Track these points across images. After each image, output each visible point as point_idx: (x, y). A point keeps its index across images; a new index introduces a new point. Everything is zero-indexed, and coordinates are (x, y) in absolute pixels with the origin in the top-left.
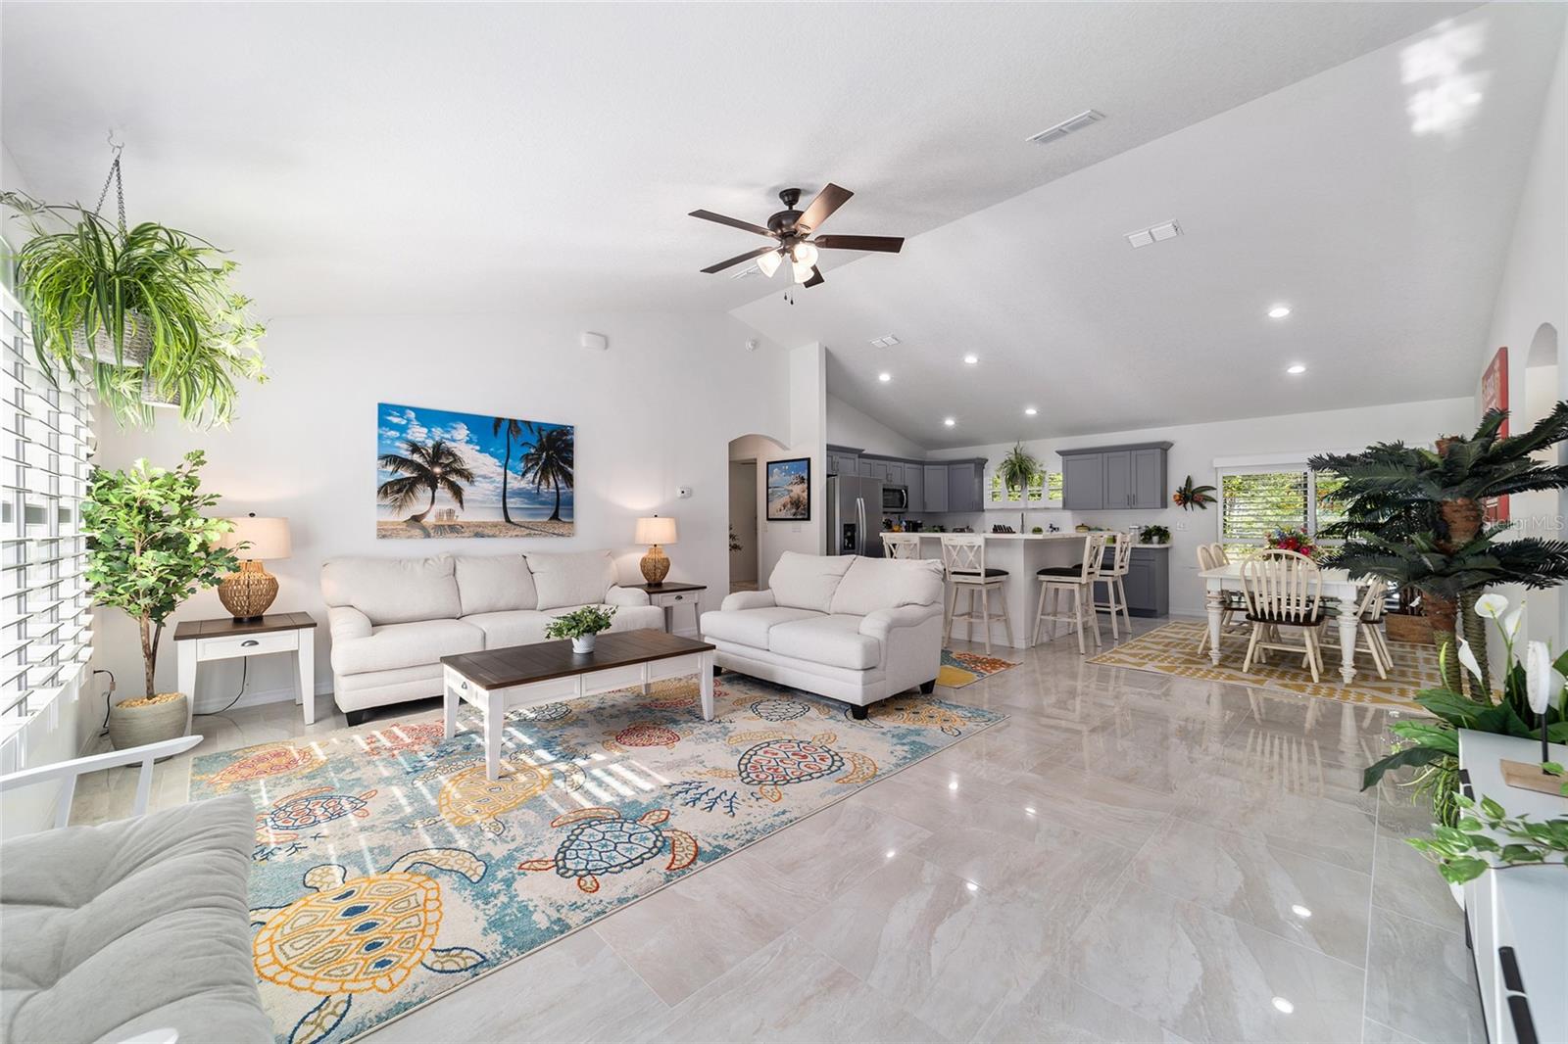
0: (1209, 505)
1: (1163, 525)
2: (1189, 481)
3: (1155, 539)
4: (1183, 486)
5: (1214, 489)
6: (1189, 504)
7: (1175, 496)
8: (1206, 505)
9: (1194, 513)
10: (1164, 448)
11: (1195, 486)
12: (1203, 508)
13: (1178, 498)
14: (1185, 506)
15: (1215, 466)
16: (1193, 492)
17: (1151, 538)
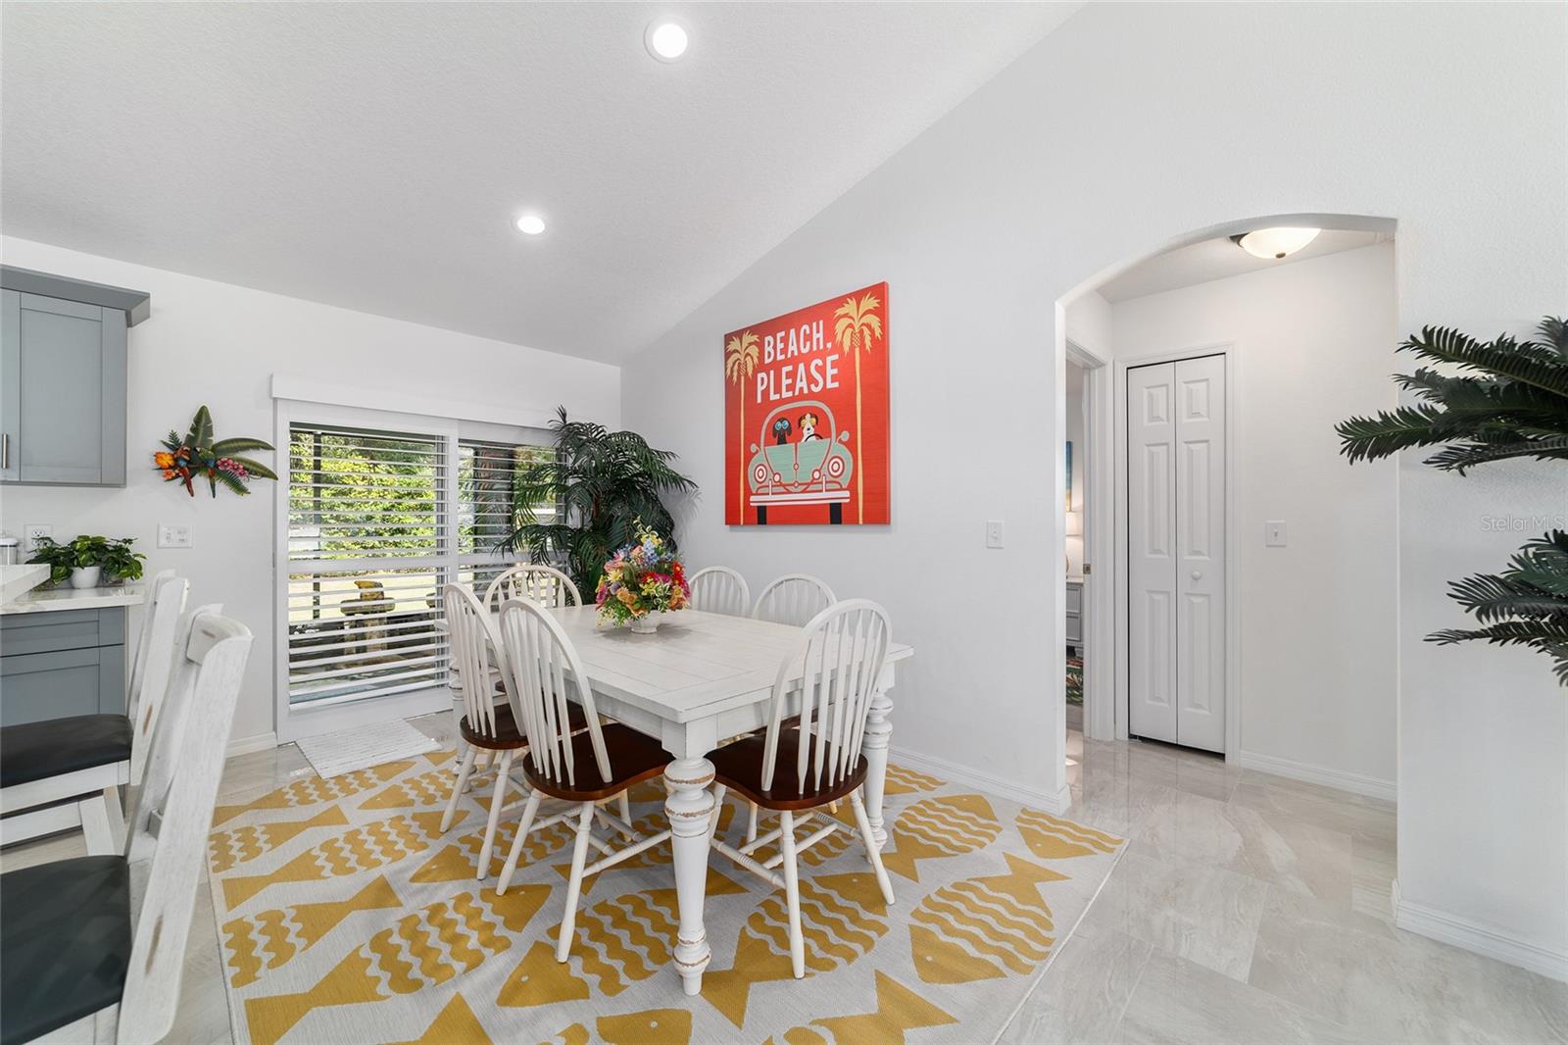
0: (252, 484)
1: (112, 535)
2: (202, 420)
3: (86, 575)
4: (183, 434)
5: (267, 447)
6: (200, 482)
7: (157, 455)
8: (245, 484)
9: (210, 502)
10: (130, 306)
11: (217, 437)
12: (240, 489)
13: (168, 461)
14: (188, 483)
15: (274, 396)
16: (214, 449)
17: (69, 574)
